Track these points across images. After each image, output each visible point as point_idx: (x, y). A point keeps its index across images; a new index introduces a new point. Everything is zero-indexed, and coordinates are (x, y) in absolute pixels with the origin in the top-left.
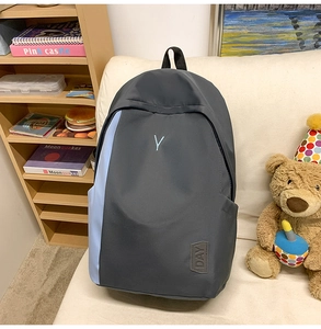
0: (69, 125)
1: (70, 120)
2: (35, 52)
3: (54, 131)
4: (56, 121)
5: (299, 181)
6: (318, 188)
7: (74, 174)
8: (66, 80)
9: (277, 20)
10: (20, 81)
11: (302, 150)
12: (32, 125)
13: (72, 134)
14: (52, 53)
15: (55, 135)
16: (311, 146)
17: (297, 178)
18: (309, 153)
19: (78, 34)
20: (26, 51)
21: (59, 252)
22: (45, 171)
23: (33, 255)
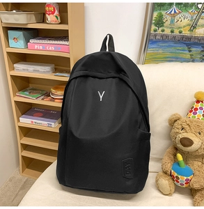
0: (53, 94)
1: (53, 91)
2: (41, 48)
3: (42, 97)
4: (45, 92)
5: (189, 128)
6: (200, 134)
7: (50, 126)
11: (191, 111)
12: (30, 93)
13: (53, 100)
14: (50, 49)
15: (43, 99)
16: (196, 109)
17: (187, 127)
18: (195, 113)
20: (36, 47)
22: (32, 122)
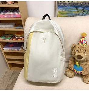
0: (16, 36)
2: (7, 16)
4: (12, 35)
5: (80, 51)
6: (85, 53)
7: (18, 50)
8: (15, 24)
9: (72, 8)
10: (2, 24)
12: (6, 37)
13: (17, 39)
14: (11, 17)
15: (12, 39)
16: (82, 41)
17: (79, 50)
18: (82, 43)
19: (19, 11)
20: (4, 16)
21: (13, 72)
22: (9, 49)
23: (6, 73)
